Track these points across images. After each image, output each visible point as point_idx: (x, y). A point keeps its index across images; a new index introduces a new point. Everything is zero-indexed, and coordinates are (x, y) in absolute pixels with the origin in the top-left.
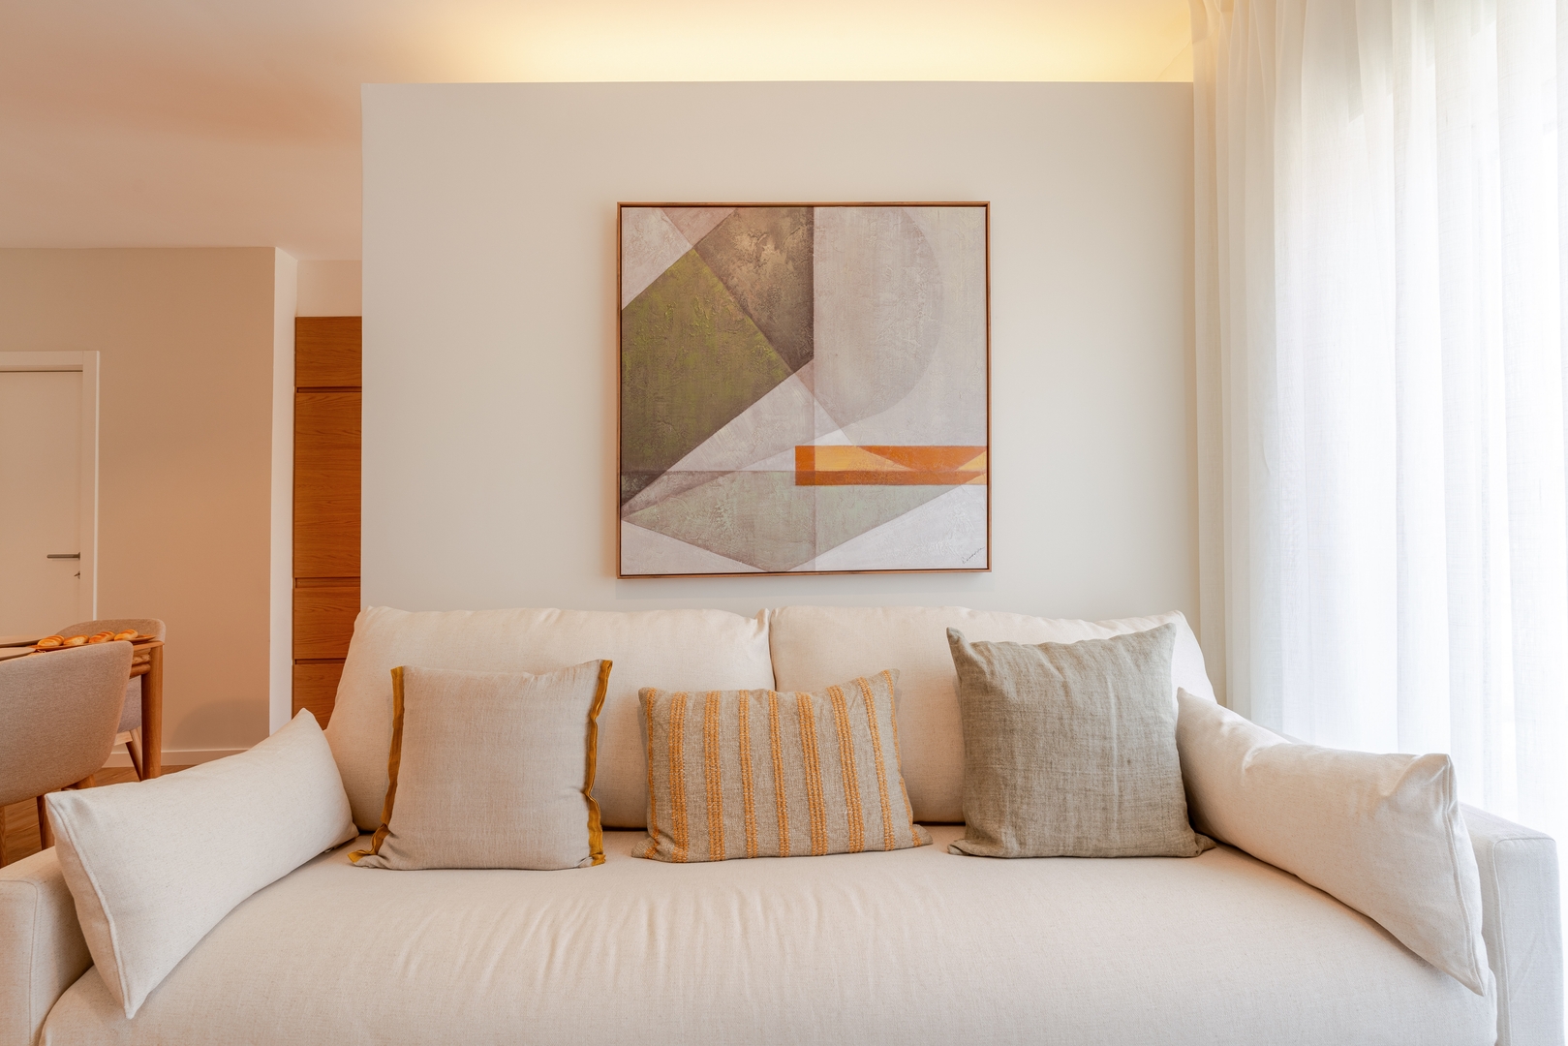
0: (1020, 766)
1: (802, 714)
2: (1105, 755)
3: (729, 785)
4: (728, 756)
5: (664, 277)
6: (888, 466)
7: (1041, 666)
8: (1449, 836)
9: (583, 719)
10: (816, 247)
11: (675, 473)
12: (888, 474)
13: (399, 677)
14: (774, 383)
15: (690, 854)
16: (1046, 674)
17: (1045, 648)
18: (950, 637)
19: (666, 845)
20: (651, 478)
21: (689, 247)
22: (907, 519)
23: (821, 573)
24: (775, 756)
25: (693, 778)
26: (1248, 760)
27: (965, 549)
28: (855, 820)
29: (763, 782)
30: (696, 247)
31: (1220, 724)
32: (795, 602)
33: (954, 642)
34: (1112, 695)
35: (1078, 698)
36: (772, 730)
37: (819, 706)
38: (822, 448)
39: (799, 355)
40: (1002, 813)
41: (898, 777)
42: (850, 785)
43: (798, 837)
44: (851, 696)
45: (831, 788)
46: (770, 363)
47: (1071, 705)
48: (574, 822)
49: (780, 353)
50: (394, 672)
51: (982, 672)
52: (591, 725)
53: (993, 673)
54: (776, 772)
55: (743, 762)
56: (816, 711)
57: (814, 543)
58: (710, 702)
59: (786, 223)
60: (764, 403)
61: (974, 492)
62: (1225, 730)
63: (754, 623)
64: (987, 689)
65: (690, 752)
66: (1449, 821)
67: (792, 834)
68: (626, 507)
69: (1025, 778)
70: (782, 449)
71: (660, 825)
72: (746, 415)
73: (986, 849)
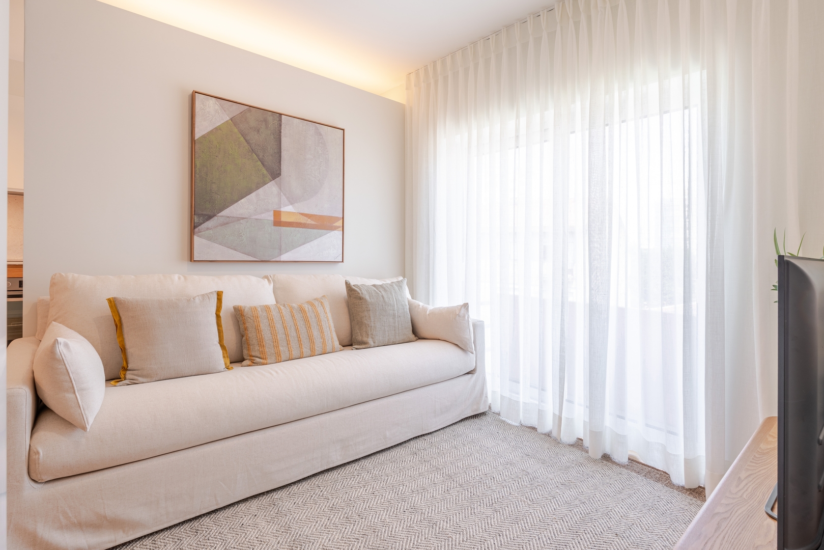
0: (372, 320)
1: (302, 310)
2: (394, 315)
3: (281, 336)
4: (279, 326)
5: (217, 129)
6: (309, 221)
7: (375, 291)
9: (215, 315)
10: (282, 131)
11: (220, 216)
12: (308, 224)
13: (114, 304)
14: (265, 183)
15: (269, 361)
16: (377, 293)
17: (374, 286)
18: (346, 283)
19: (258, 360)
20: (210, 217)
21: (228, 118)
22: (315, 242)
23: (283, 261)
24: (295, 325)
25: (266, 335)
26: (428, 313)
27: (335, 255)
28: (324, 343)
29: (293, 333)
30: (231, 119)
31: (419, 305)
32: (283, 274)
33: (348, 285)
34: (395, 300)
35: (386, 300)
36: (293, 316)
37: (307, 307)
38: (284, 212)
39: (275, 174)
40: (368, 335)
41: (334, 329)
42: (322, 332)
43: (306, 351)
44: (316, 303)
45: (316, 333)
46: (263, 175)
47: (385, 301)
48: (218, 357)
49: (268, 171)
50: (110, 301)
51: (359, 293)
52: (218, 317)
53: (362, 293)
54: (297, 330)
55: (285, 328)
56: (307, 309)
57: (280, 250)
58: (267, 308)
59: (270, 119)
60: (261, 191)
61: (337, 234)
62: (421, 307)
63: (266, 280)
64: (361, 298)
65: (264, 326)
67: (304, 350)
68: (196, 230)
69: (374, 323)
70: (268, 211)
71: (253, 354)
72: (253, 195)
73: (364, 346)
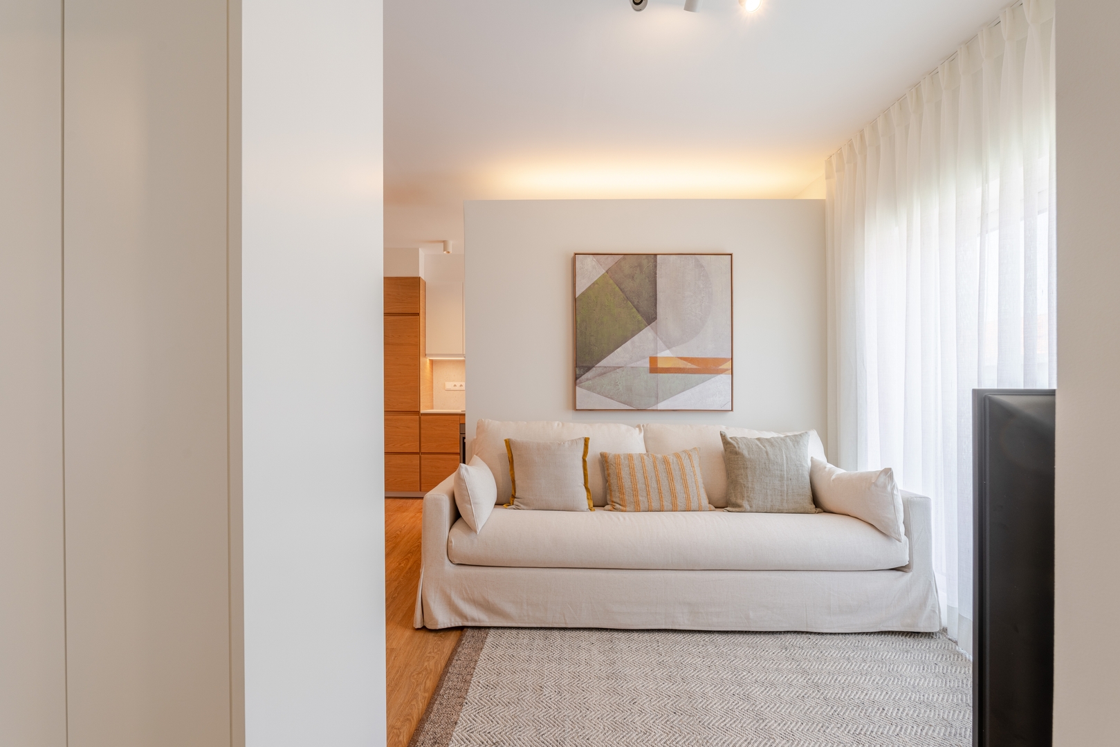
0: (750, 480)
1: (666, 461)
2: (782, 477)
3: (641, 486)
4: (639, 476)
5: (594, 284)
6: (689, 366)
7: (757, 445)
8: (892, 494)
9: (581, 459)
10: (658, 272)
11: (600, 367)
12: (689, 369)
13: (508, 443)
14: (640, 330)
15: (628, 509)
16: (759, 448)
17: (759, 439)
18: (721, 434)
19: (618, 506)
20: (589, 369)
21: (604, 271)
22: (697, 388)
23: (660, 410)
24: (657, 476)
25: (627, 483)
26: (833, 477)
27: (722, 401)
28: (688, 499)
29: (653, 484)
30: (607, 272)
31: (825, 468)
32: (655, 423)
33: (723, 437)
34: (784, 456)
35: (772, 457)
36: (655, 467)
37: (671, 459)
38: (661, 358)
39: (651, 318)
40: (743, 497)
41: (703, 485)
42: (686, 486)
43: (667, 504)
44: (683, 456)
45: (679, 487)
46: (638, 321)
47: (769, 459)
48: (582, 498)
49: (643, 317)
50: (506, 440)
51: (735, 447)
52: (584, 461)
53: (739, 447)
54: (658, 481)
55: (645, 478)
56: (671, 461)
57: (657, 398)
58: (630, 457)
59: (645, 261)
60: (636, 338)
61: (725, 378)
62: (827, 469)
63: (637, 429)
64: (737, 453)
65: (625, 473)
66: (893, 489)
67: (665, 503)
68: (578, 381)
69: (752, 484)
70: (644, 358)
71: (614, 500)
72: (629, 343)
73: (737, 509)
